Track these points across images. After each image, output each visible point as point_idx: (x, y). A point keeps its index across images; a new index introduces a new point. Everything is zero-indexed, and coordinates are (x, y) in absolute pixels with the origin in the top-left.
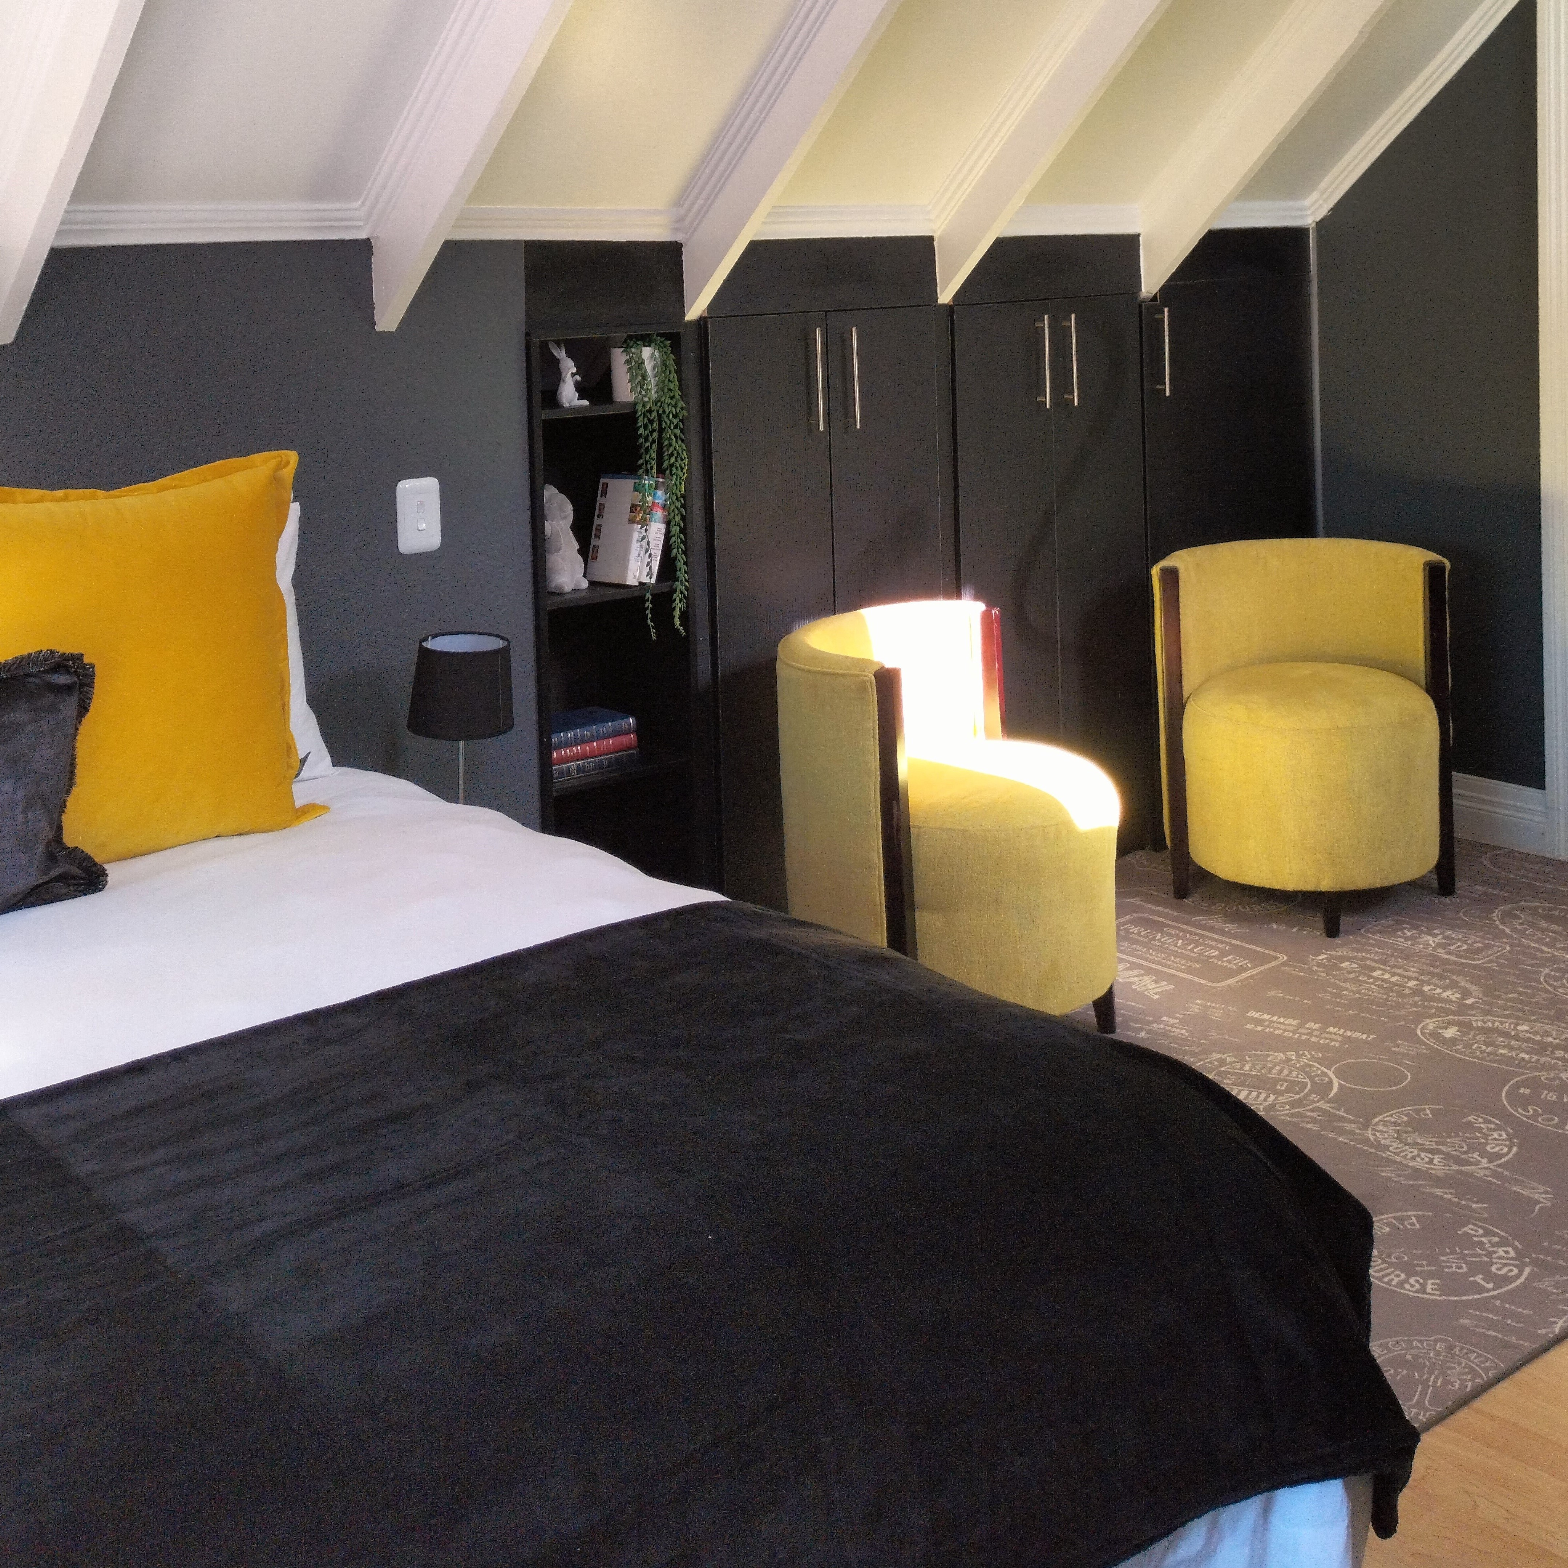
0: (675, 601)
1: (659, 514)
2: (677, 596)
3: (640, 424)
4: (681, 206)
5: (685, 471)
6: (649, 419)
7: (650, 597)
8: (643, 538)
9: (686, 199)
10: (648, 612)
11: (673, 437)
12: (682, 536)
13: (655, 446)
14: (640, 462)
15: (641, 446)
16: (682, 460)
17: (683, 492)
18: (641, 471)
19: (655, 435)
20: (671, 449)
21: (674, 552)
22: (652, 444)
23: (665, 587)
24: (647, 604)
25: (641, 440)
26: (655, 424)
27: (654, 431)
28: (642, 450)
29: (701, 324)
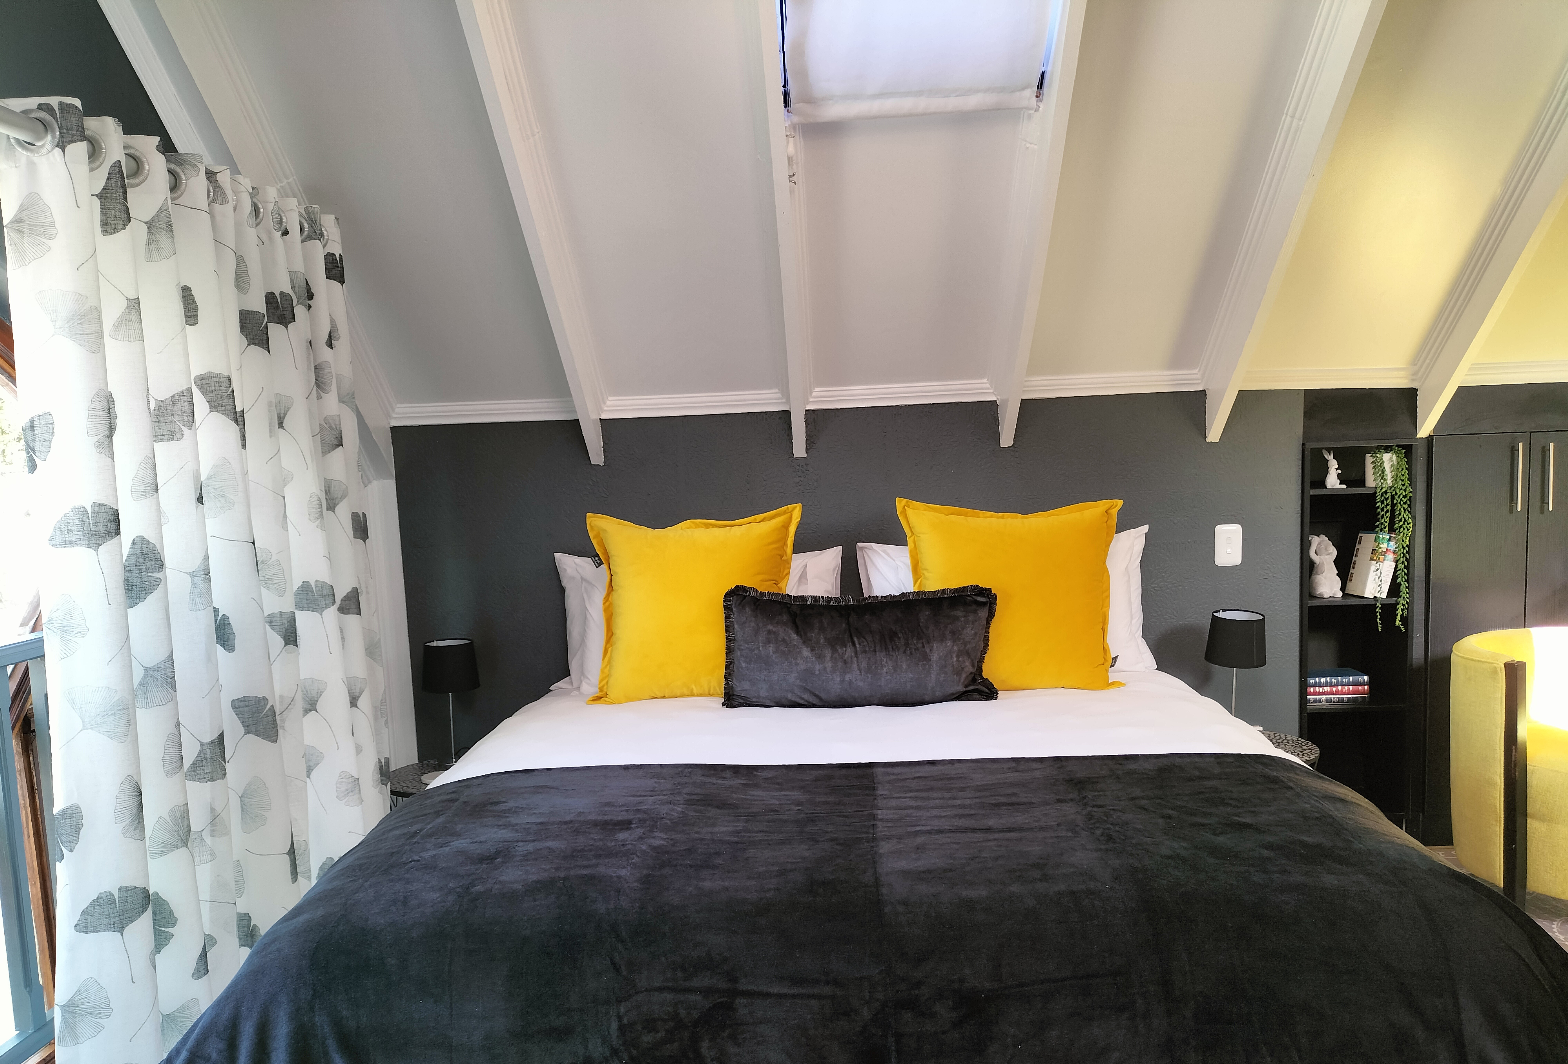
0: (1398, 610)
1: (1391, 556)
2: (1400, 607)
3: (1378, 501)
4: (1415, 365)
5: (1410, 530)
6: (1385, 497)
7: (1380, 606)
8: (1377, 570)
9: (1418, 361)
10: (1378, 614)
11: (1402, 509)
12: (1406, 571)
13: (1388, 514)
14: (1377, 523)
15: (1379, 514)
16: (1408, 524)
17: (1408, 544)
18: (1377, 529)
19: (1389, 507)
20: (1400, 517)
21: (1399, 580)
22: (1386, 513)
23: (1392, 601)
24: (1377, 610)
25: (1379, 510)
26: (1389, 500)
27: (1387, 505)
28: (1379, 516)
29: (1430, 439)
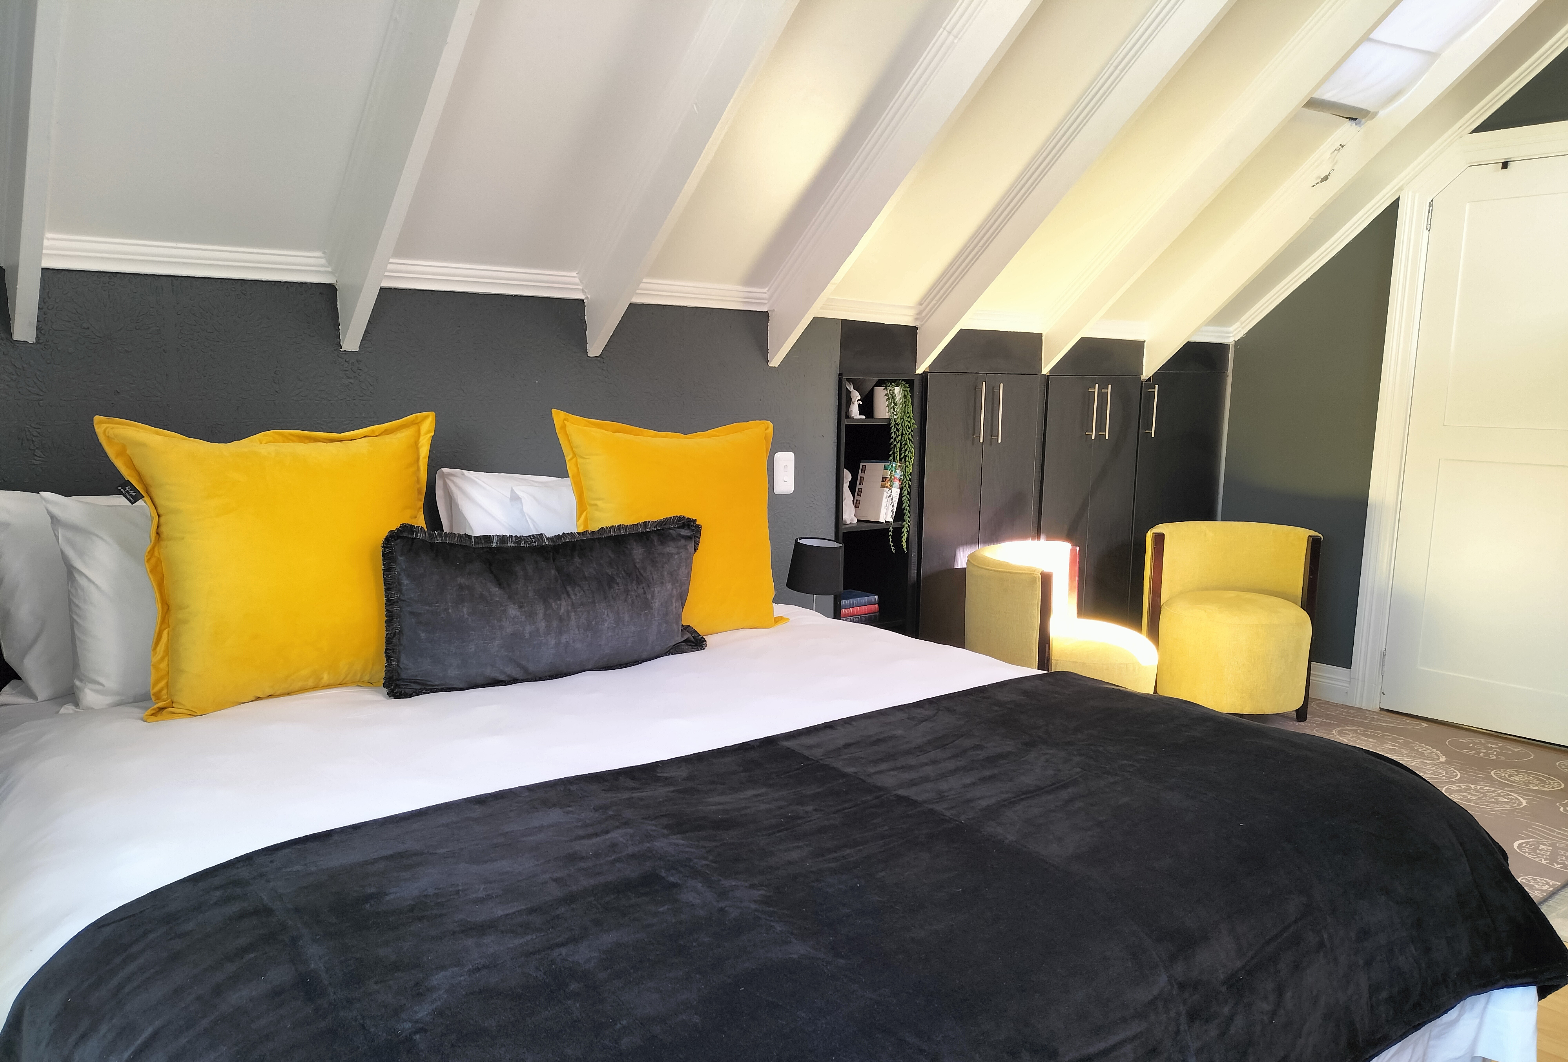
0: (903, 532)
1: (897, 484)
2: (905, 530)
3: (892, 431)
4: (921, 305)
5: (912, 460)
6: (897, 428)
7: (892, 529)
8: (890, 496)
9: (925, 301)
10: (890, 537)
11: (908, 440)
12: (908, 496)
13: (899, 444)
14: (891, 453)
15: (891, 444)
16: (911, 453)
17: (911, 472)
18: (891, 458)
19: (900, 437)
20: (906, 446)
21: (904, 505)
22: (897, 443)
23: (898, 525)
24: (890, 533)
25: (892, 440)
26: (900, 431)
27: (899, 435)
28: (892, 446)
29: (925, 375)
